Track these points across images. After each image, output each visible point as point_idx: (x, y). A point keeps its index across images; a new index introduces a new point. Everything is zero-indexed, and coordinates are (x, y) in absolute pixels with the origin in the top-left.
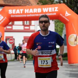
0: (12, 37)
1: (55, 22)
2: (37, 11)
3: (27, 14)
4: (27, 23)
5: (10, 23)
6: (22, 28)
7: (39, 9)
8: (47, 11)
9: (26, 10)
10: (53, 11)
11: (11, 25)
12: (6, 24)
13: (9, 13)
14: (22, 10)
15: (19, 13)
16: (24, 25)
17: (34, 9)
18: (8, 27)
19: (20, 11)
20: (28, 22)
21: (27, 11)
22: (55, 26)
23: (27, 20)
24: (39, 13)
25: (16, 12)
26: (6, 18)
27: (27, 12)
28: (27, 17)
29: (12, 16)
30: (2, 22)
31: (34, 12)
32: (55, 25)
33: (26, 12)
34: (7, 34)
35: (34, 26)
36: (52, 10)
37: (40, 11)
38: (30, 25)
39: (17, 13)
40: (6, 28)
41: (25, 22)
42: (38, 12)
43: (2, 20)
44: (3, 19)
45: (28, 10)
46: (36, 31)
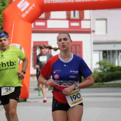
0: (47, 42)
4: (74, 15)
5: (43, 16)
6: (65, 25)
11: (45, 20)
12: (34, 18)
16: (69, 18)
20: (77, 12)
23: (74, 10)
26: (34, 5)
30: (27, 12)
35: (89, 22)
38: (81, 18)
40: (34, 25)
41: (72, 12)
43: (27, 9)
44: (29, 7)
46: (94, 31)
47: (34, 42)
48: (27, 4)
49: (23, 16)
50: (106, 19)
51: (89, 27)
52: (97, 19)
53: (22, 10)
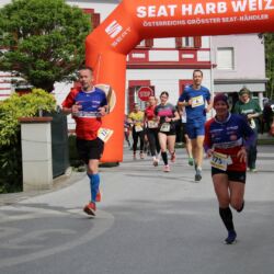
0: (148, 82)
1: (266, 38)
2: (216, 9)
3: (187, 17)
4: (187, 44)
5: (142, 44)
6: (174, 56)
7: (219, 4)
8: (243, 9)
9: (184, 6)
10: (260, 8)
11: (145, 50)
12: (128, 47)
13: (139, 16)
14: (172, 8)
15: (165, 14)
16: (179, 48)
17: (208, 5)
18: (136, 55)
19: (168, 11)
20: (191, 39)
21: (186, 9)
22: (266, 52)
23: (187, 37)
24: (221, 16)
25: (156, 13)
26: (128, 29)
27: (187, 12)
28: (187, 25)
29: (146, 24)
30: (119, 40)
31: (208, 12)
32: (266, 47)
33: (184, 13)
34: (133, 75)
35: (207, 52)
36: (257, 6)
37: (225, 10)
38: (197, 47)
39: (159, 14)
40: (130, 57)
41: (184, 39)
42: (220, 11)
44: (121, 32)
45: (190, 6)
46: (215, 66)
47: (130, 82)
48: (120, 28)
49: (114, 44)
50: (232, 49)
51: (208, 60)
52: (220, 49)
53: (113, 36)
